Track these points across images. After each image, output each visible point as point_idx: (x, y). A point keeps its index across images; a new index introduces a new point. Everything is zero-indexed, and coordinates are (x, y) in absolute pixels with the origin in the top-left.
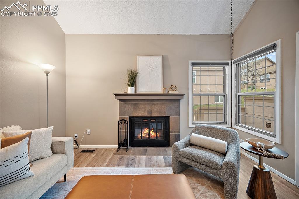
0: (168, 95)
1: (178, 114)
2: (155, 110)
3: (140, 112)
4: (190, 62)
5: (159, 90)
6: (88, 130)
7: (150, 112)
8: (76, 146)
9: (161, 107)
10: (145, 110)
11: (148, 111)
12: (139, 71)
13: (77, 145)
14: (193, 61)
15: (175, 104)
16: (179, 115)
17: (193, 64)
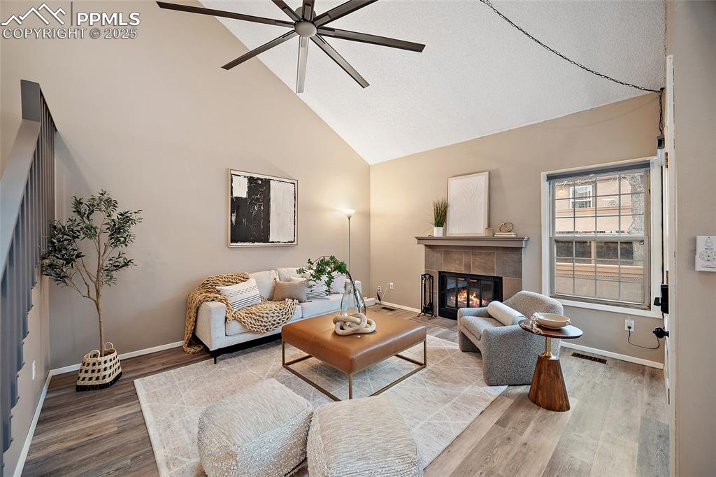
0: (493, 239)
1: (519, 274)
2: (477, 264)
3: (453, 265)
4: (544, 175)
5: (479, 229)
6: (391, 284)
7: (468, 266)
8: (378, 301)
9: (487, 258)
10: (461, 263)
11: (466, 265)
12: (450, 202)
13: (380, 300)
14: (551, 172)
15: (514, 256)
16: (521, 276)
17: (550, 178)
